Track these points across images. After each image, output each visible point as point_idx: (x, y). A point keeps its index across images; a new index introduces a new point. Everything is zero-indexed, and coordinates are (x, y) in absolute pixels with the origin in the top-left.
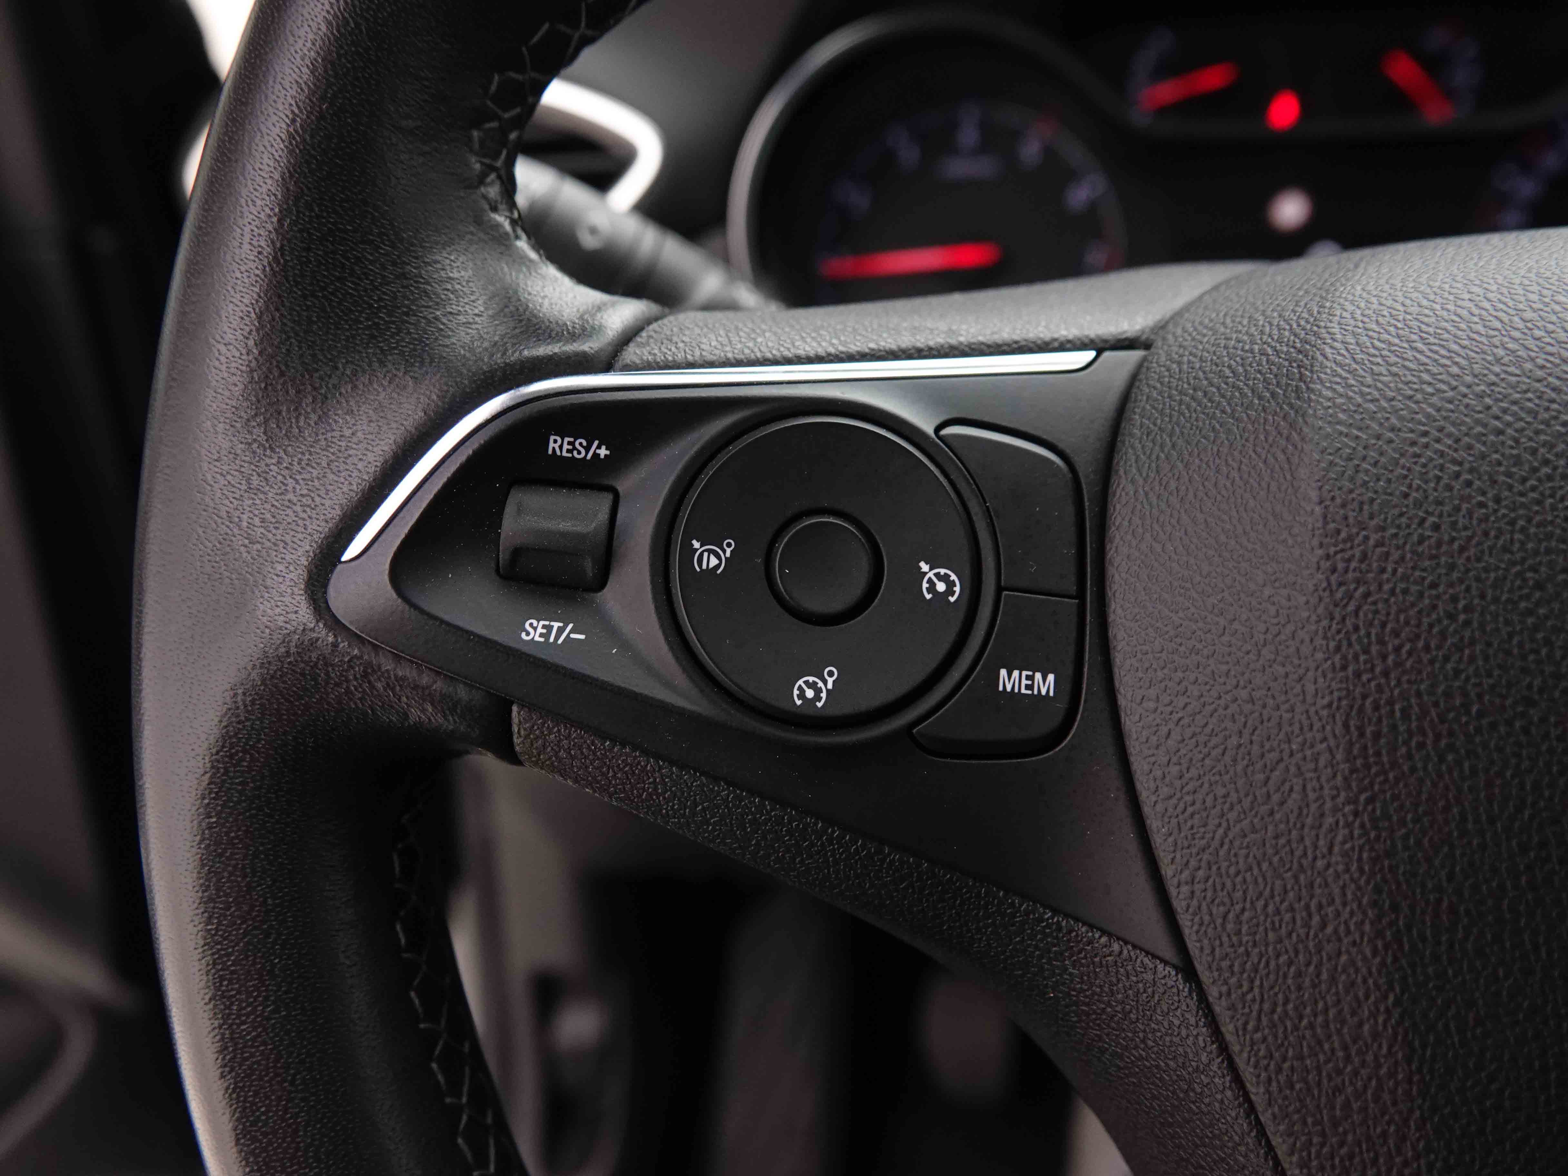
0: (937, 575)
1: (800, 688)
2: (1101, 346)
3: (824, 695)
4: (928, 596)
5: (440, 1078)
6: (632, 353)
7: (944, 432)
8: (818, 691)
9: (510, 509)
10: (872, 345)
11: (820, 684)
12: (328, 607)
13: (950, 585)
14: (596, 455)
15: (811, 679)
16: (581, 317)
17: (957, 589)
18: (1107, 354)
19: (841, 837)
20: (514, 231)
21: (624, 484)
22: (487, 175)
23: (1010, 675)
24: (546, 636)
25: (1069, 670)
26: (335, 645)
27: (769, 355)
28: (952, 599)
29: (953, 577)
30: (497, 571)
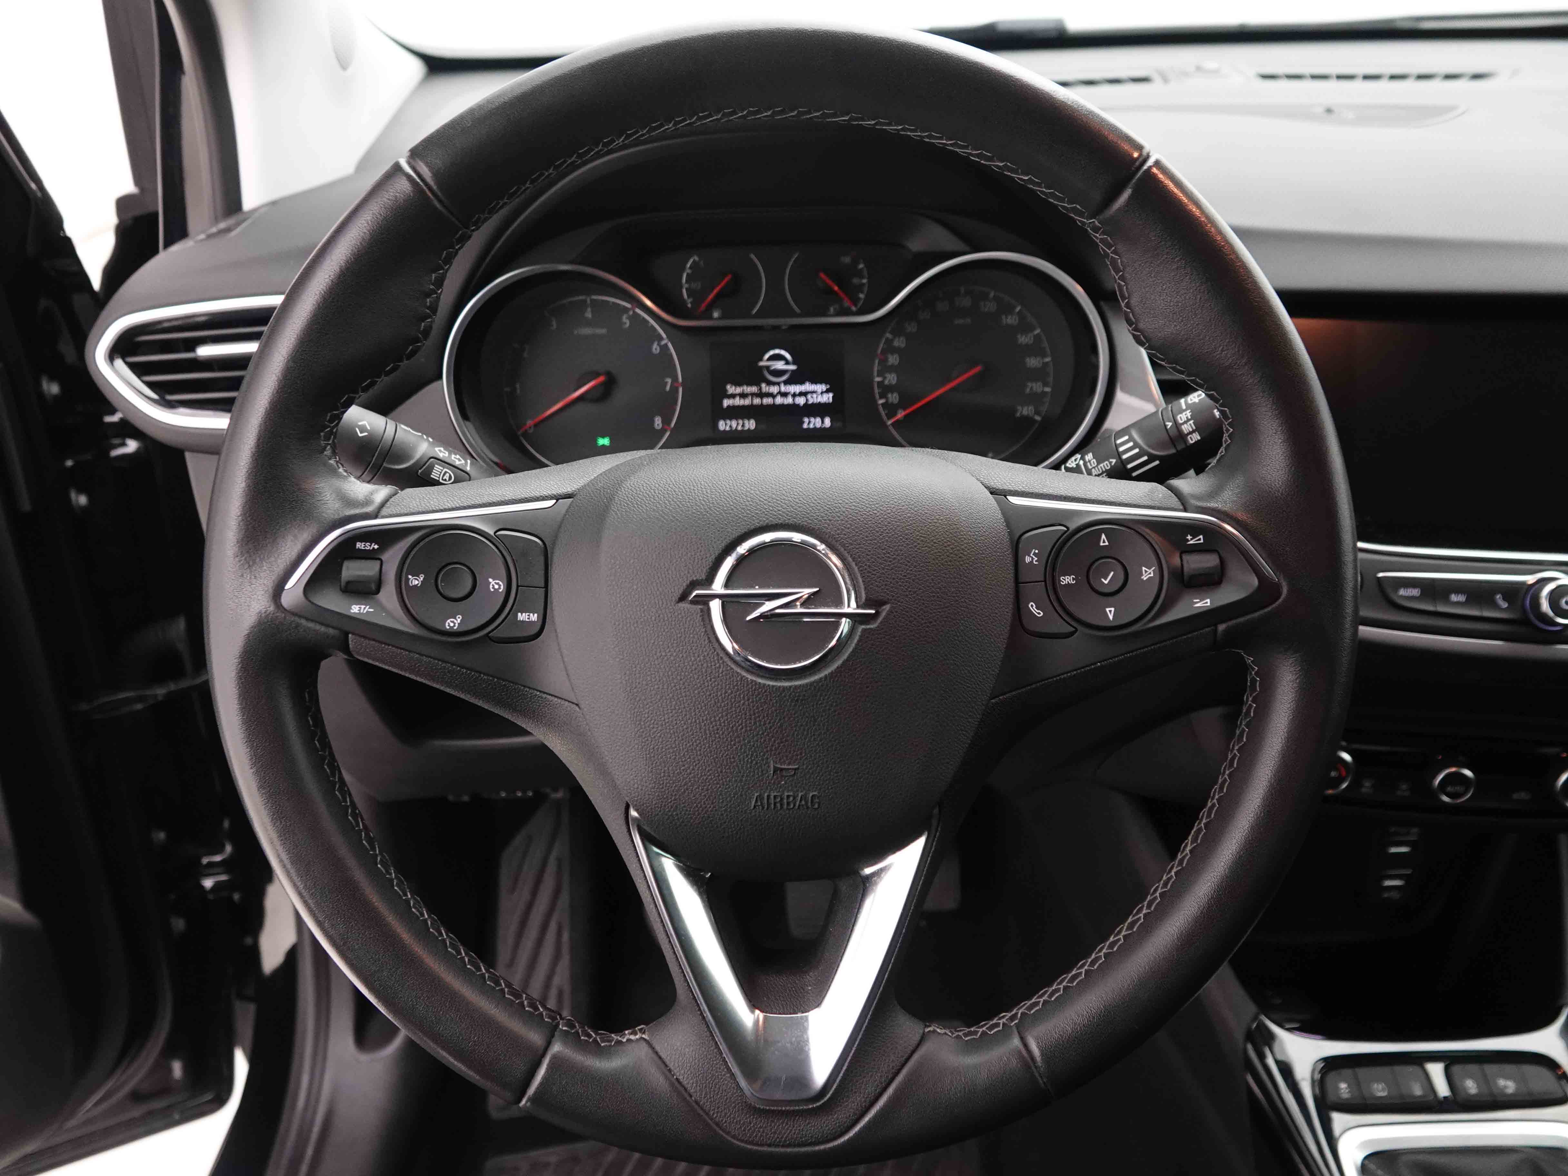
0: (495, 583)
1: (449, 623)
2: (558, 498)
3: (457, 625)
4: (492, 590)
5: (328, 770)
6: (384, 511)
7: (497, 534)
8: (455, 623)
9: (344, 568)
10: (473, 503)
11: (455, 621)
12: (281, 605)
13: (500, 586)
14: (374, 548)
15: (452, 620)
16: (366, 499)
17: (502, 587)
18: (560, 500)
19: (466, 672)
20: (338, 466)
21: (385, 557)
22: (326, 447)
23: (522, 615)
24: (359, 610)
25: (542, 612)
26: (285, 617)
27: (435, 509)
28: (500, 591)
29: (501, 583)
30: (341, 590)
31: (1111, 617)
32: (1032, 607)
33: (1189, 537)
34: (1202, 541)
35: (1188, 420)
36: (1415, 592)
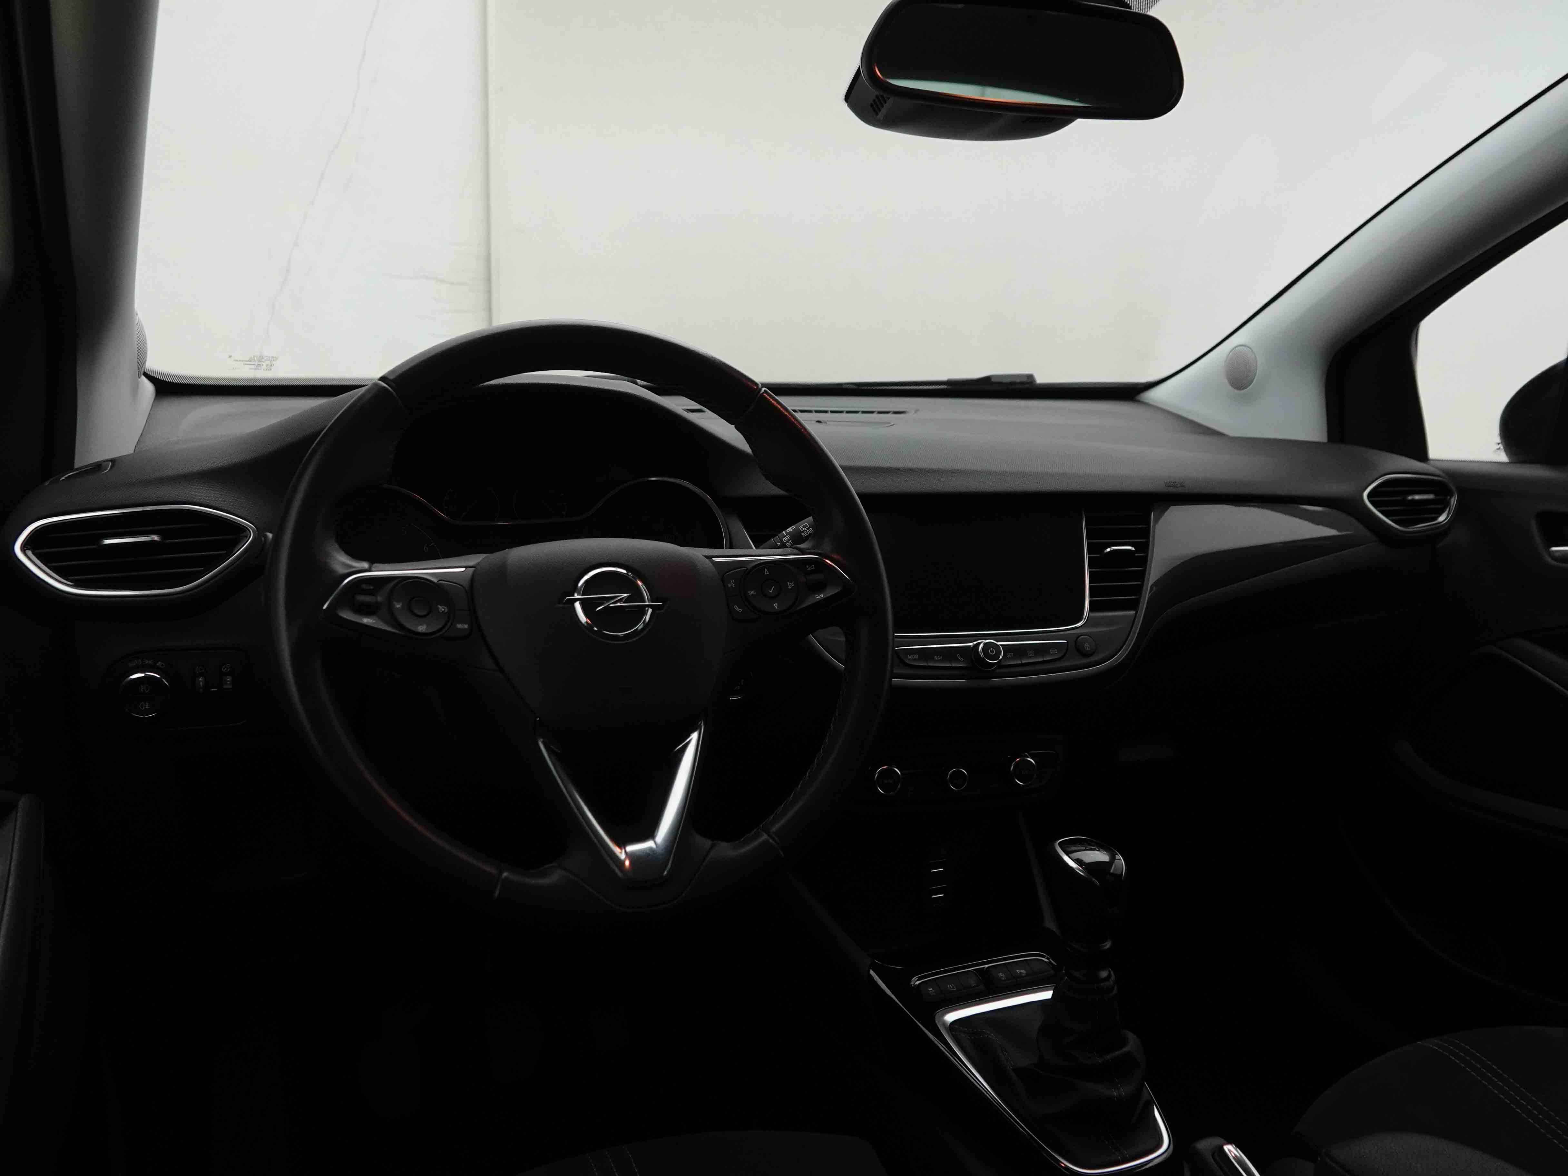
2: (466, 567)
3: (424, 630)
7: (439, 582)
9: (356, 598)
13: (445, 609)
14: (371, 588)
18: (468, 569)
23: (459, 625)
24: (368, 621)
25: (470, 624)
28: (446, 612)
31: (777, 608)
32: (736, 608)
33: (807, 567)
34: (814, 568)
35: (789, 540)
36: (916, 657)
